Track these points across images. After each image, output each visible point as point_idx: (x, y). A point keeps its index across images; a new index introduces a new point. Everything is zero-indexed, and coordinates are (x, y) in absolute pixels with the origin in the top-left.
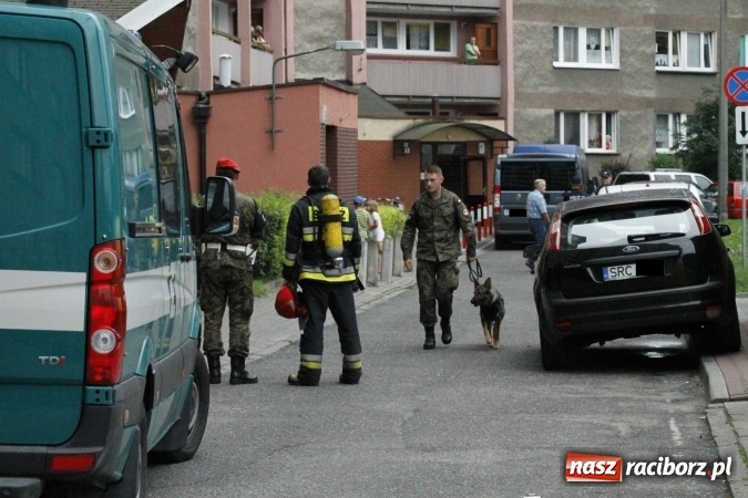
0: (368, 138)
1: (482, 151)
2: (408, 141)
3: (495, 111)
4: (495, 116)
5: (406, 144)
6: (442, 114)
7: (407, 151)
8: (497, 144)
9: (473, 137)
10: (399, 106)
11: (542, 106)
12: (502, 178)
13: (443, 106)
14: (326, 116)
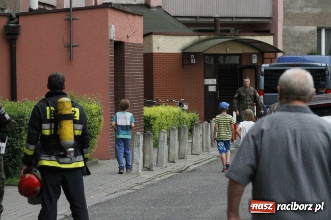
0: (160, 51)
1: (255, 61)
2: (195, 53)
3: (267, 29)
4: (267, 32)
5: (192, 56)
6: (222, 31)
7: (193, 61)
8: (267, 55)
9: (247, 50)
10: (188, 25)
11: (307, 24)
12: (265, 83)
13: (223, 25)
14: (114, 33)
